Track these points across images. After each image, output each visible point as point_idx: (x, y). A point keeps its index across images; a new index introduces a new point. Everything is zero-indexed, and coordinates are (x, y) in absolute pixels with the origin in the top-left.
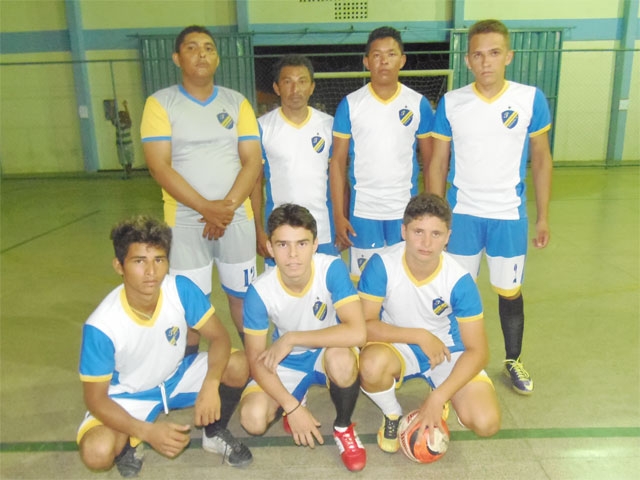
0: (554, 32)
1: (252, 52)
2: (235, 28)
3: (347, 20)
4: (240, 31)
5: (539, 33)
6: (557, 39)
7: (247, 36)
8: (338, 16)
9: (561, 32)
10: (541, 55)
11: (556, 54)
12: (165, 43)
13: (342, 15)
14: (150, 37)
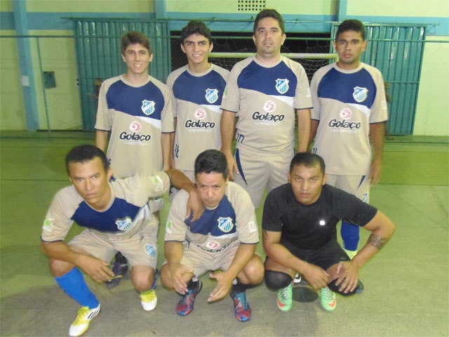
0: (419, 28)
1: (169, 34)
2: (154, 15)
3: (248, 12)
4: (157, 17)
5: (405, 28)
6: (422, 32)
7: (165, 22)
8: (241, 8)
9: (425, 28)
10: (407, 45)
11: (420, 44)
12: (96, 25)
13: (244, 8)
14: (83, 20)
